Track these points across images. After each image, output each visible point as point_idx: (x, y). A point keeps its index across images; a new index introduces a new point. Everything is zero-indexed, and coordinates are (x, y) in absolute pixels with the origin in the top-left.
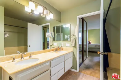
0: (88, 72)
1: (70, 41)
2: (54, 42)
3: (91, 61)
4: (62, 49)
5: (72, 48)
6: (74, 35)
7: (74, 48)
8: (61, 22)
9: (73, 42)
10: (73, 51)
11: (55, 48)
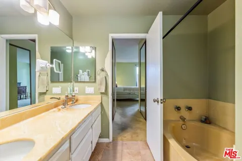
0: (127, 135)
1: (95, 82)
2: (51, 85)
3: (123, 115)
4: (77, 101)
5: (100, 96)
6: (103, 70)
7: (103, 95)
8: (72, 38)
9: (101, 84)
10: (101, 103)
11: (59, 99)
